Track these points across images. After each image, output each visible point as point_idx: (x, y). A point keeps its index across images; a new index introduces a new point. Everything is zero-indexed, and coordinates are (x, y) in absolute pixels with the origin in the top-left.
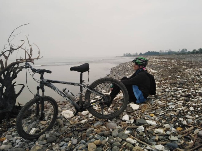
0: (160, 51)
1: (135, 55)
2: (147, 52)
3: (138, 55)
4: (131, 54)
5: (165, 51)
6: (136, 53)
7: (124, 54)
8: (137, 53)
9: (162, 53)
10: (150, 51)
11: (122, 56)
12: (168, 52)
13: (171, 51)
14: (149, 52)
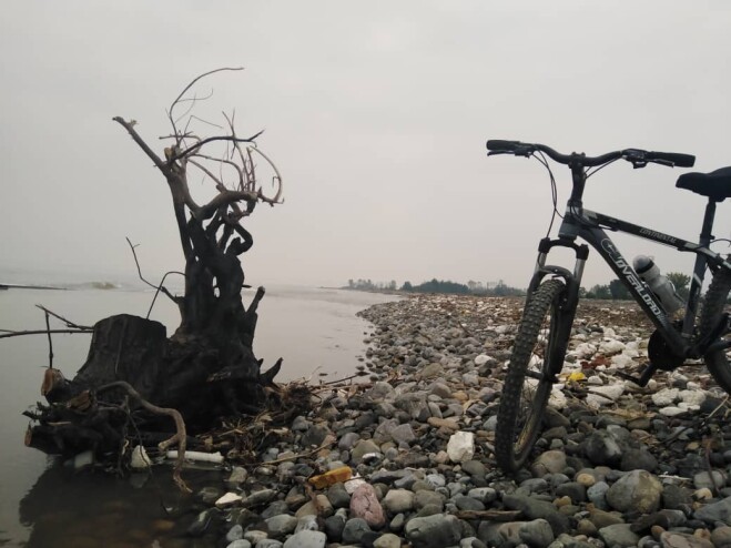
0: (471, 283)
1: (386, 288)
2: (428, 283)
3: (398, 288)
4: (375, 282)
5: (484, 285)
6: (390, 281)
7: (351, 281)
8: (393, 282)
9: (475, 289)
10: (439, 280)
11: (343, 288)
12: (493, 287)
13: (504, 286)
14: (434, 281)
